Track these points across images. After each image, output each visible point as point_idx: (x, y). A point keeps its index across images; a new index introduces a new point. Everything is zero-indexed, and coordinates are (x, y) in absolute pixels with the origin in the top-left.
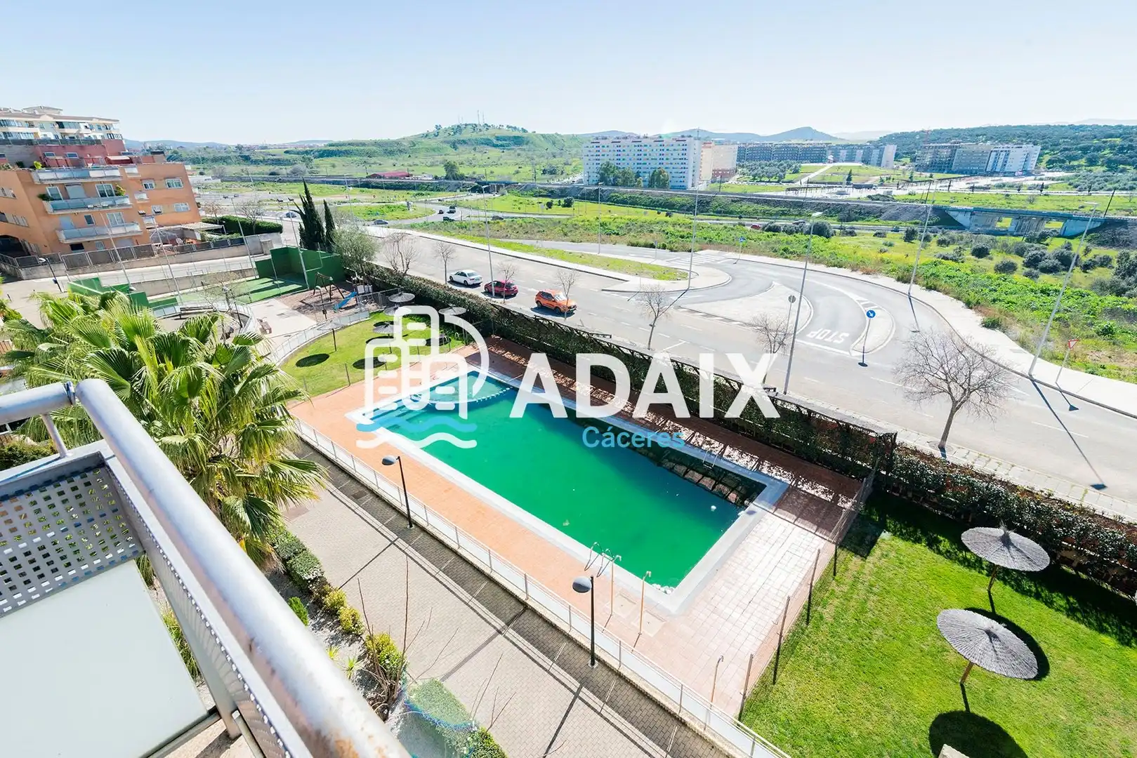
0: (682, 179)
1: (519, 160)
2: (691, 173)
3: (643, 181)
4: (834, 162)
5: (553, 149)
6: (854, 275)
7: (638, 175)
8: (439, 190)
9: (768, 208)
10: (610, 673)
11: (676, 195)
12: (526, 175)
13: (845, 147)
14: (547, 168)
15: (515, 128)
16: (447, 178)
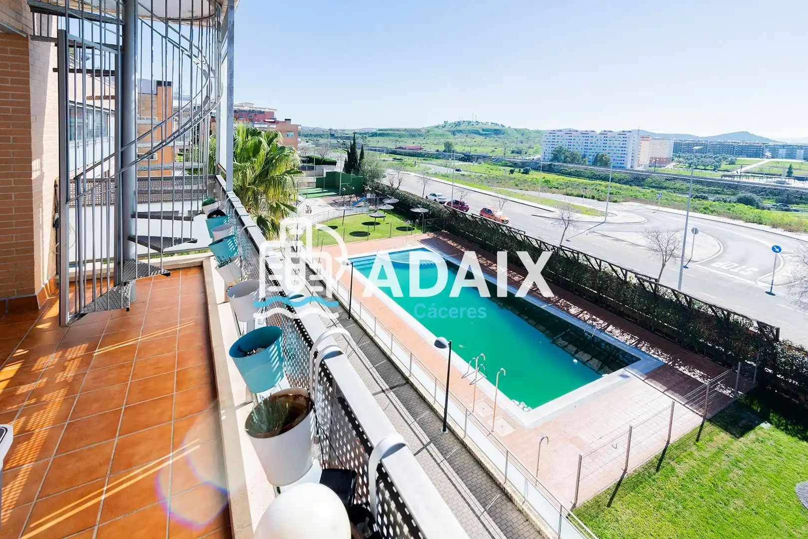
0: (622, 162)
1: (496, 144)
2: (630, 158)
3: (589, 161)
4: (772, 158)
5: (520, 138)
6: (774, 230)
7: (584, 156)
8: (437, 158)
9: (701, 187)
10: (455, 441)
11: (615, 172)
12: (499, 153)
13: (783, 146)
14: (515, 149)
15: (497, 124)
16: (444, 151)
